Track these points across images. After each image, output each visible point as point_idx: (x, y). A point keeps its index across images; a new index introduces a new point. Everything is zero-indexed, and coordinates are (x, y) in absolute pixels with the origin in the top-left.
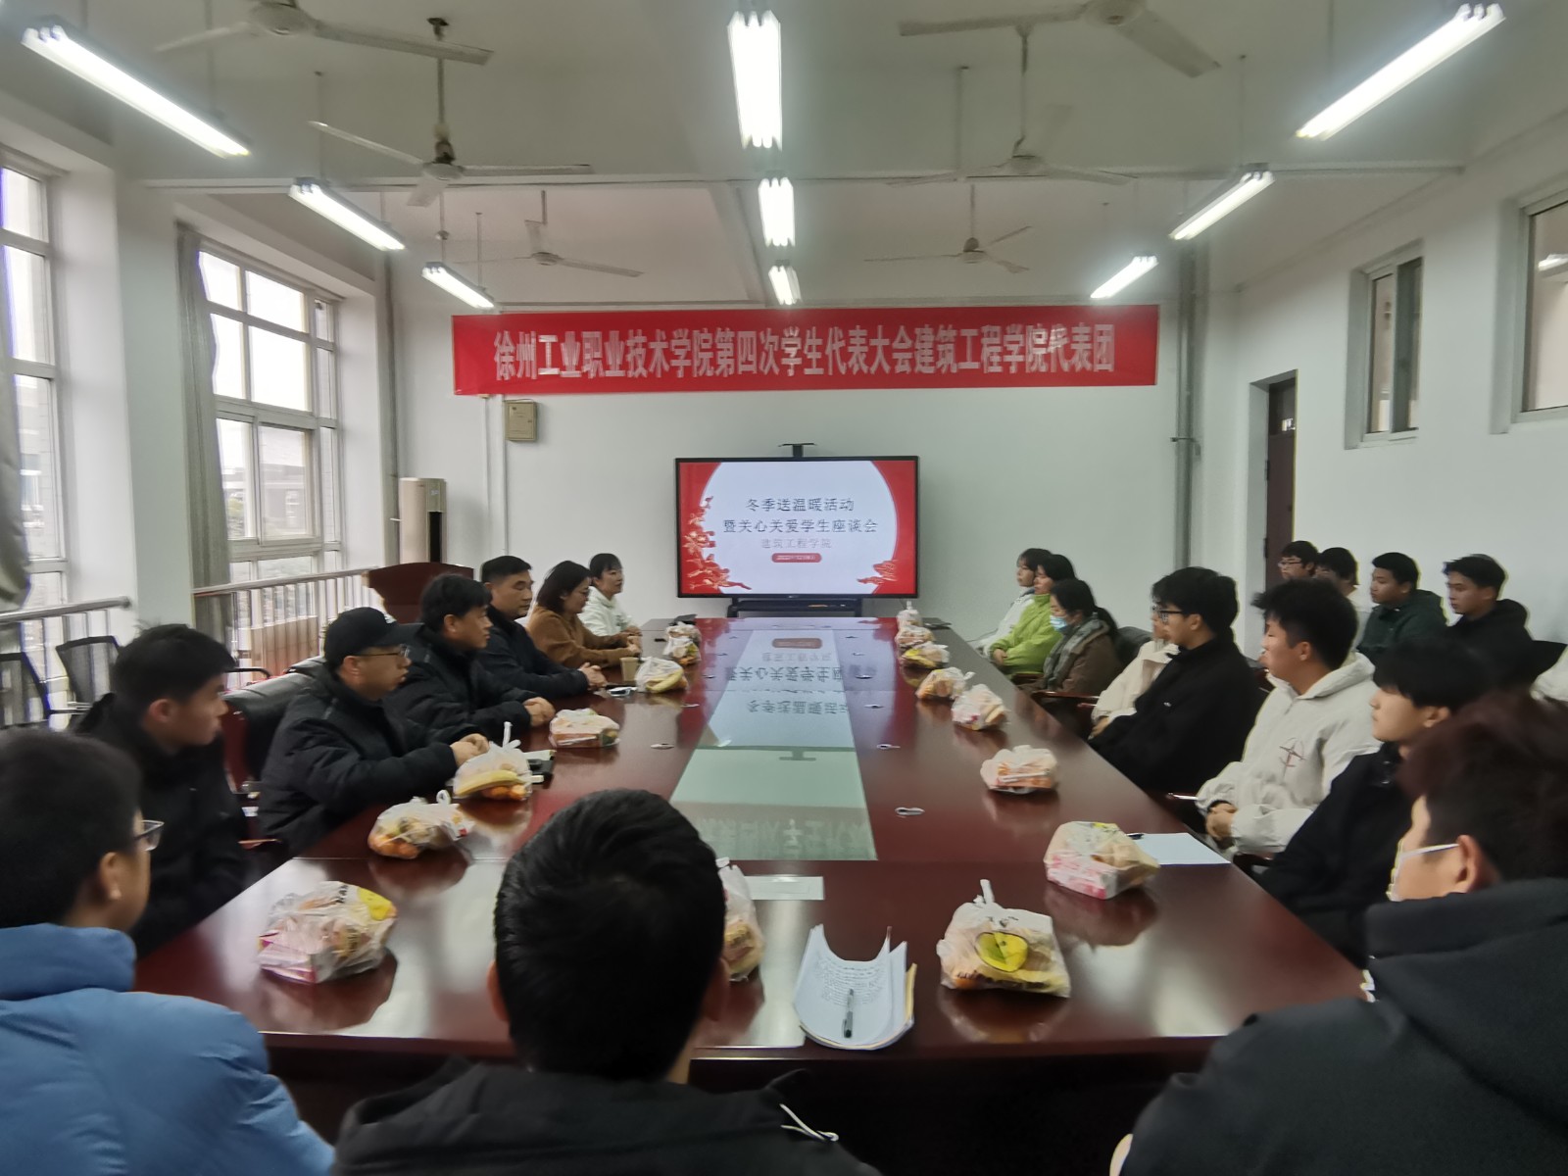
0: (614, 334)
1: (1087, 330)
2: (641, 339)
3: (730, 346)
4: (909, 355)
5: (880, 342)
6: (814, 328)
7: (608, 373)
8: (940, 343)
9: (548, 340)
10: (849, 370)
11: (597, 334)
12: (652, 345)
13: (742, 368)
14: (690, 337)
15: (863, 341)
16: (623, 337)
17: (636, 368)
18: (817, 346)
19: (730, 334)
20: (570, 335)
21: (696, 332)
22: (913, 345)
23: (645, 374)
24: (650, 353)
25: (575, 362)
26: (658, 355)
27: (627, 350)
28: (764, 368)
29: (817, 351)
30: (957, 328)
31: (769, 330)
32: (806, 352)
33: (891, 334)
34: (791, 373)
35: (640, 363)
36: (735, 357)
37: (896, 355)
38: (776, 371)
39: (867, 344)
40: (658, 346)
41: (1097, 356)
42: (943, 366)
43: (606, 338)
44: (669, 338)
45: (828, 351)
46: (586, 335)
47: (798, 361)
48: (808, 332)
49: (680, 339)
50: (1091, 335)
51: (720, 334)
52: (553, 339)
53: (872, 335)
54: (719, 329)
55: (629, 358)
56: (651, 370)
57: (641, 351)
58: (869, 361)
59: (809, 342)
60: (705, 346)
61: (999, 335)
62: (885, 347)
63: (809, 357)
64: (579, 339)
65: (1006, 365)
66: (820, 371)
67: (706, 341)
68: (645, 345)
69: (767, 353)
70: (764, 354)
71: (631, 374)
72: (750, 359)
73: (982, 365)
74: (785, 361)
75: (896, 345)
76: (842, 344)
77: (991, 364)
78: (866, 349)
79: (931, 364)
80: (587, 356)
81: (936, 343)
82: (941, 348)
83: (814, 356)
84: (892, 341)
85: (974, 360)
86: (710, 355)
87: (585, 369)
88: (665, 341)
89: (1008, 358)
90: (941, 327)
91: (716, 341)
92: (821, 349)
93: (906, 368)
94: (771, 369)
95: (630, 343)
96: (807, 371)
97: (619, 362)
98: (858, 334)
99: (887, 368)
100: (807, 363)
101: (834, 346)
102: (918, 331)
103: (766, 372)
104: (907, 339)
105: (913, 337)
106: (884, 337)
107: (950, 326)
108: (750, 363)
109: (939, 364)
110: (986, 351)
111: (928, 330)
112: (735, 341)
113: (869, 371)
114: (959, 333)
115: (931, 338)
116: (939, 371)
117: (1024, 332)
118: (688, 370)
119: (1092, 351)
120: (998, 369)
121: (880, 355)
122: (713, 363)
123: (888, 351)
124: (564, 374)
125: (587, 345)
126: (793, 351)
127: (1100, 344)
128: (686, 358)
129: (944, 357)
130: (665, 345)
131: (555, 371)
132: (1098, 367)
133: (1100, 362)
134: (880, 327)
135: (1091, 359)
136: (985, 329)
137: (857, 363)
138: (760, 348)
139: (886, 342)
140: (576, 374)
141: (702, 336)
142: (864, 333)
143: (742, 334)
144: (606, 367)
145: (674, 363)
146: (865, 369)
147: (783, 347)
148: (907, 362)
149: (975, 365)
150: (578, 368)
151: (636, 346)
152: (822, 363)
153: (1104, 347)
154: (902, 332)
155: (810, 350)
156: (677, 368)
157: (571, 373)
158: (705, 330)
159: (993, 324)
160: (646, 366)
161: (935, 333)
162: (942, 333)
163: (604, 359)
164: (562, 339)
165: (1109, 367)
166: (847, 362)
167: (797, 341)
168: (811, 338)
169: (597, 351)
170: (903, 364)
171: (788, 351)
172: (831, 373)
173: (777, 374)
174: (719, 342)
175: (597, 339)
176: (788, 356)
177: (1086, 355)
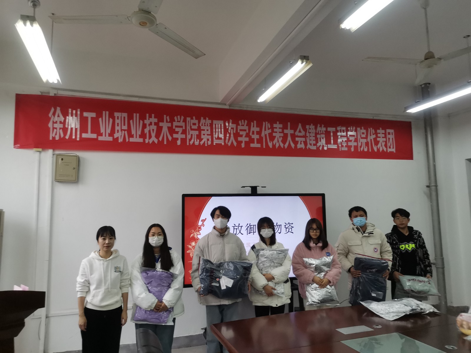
0: (136, 116)
1: (383, 131)
2: (154, 120)
3: (209, 128)
4: (303, 139)
5: (289, 131)
6: (255, 122)
7: (132, 140)
8: (318, 134)
9: (90, 115)
10: (274, 146)
11: (125, 115)
12: (161, 124)
13: (216, 142)
14: (185, 121)
15: (281, 130)
16: (143, 118)
17: (150, 137)
18: (257, 132)
19: (209, 121)
20: (106, 114)
21: (188, 119)
22: (306, 134)
23: (156, 141)
24: (159, 130)
25: (109, 131)
26: (165, 130)
27: (144, 126)
28: (228, 142)
29: (257, 134)
30: (326, 127)
31: (231, 121)
32: (251, 134)
33: (294, 128)
34: (243, 145)
35: (153, 135)
36: (212, 135)
37: (297, 139)
38: (235, 144)
39: (283, 132)
40: (165, 125)
41: (388, 145)
42: (320, 146)
43: (130, 118)
44: (172, 121)
45: (263, 135)
46: (116, 114)
47: (247, 139)
48: (252, 123)
49: (178, 122)
50: (385, 134)
51: (202, 121)
52: (94, 115)
53: (285, 127)
54: (202, 118)
55: (146, 131)
56: (160, 139)
57: (154, 127)
58: (284, 141)
59: (252, 129)
60: (193, 127)
61: (345, 131)
62: (291, 134)
63: (253, 137)
64: (112, 116)
65: (349, 147)
66: (259, 146)
67: (194, 124)
68: (156, 124)
69: (230, 134)
70: (228, 135)
71: (147, 141)
72: (220, 137)
73: (338, 146)
74: (240, 139)
75: (297, 133)
76: (270, 131)
77: (342, 146)
78: (282, 135)
79: (314, 145)
80: (117, 128)
81: (316, 134)
82: (318, 136)
83: (256, 137)
84: (295, 131)
85: (334, 144)
86: (197, 133)
87: (116, 136)
88: (169, 122)
89: (350, 144)
90: (319, 125)
91: (201, 125)
92: (259, 133)
93: (303, 146)
94: (232, 142)
95: (147, 122)
96: (252, 145)
97: (139, 133)
98: (278, 126)
99: (293, 145)
100: (252, 141)
101: (266, 132)
102: (307, 127)
103: (229, 144)
104: (302, 130)
105: (305, 130)
106: (291, 129)
107: (323, 126)
108: (221, 139)
109: (318, 144)
110: (340, 140)
111: (312, 127)
112: (211, 125)
113: (284, 147)
114: (327, 129)
115: (314, 131)
116: (318, 148)
117: (356, 131)
118: (184, 141)
119: (386, 142)
120: (346, 149)
121: (289, 138)
122: (199, 137)
123: (293, 136)
124: (100, 138)
125: (117, 121)
126: (244, 133)
127: (389, 139)
128: (182, 133)
129: (320, 141)
130: (169, 125)
131: (94, 136)
132: (389, 150)
133: (390, 148)
134: (289, 123)
135: (386, 146)
136: (339, 128)
137: (278, 142)
138: (226, 131)
139: (292, 132)
140: (110, 139)
141: (192, 121)
142: (281, 126)
143: (215, 122)
144: (131, 135)
145: (175, 136)
146: (282, 145)
147: (239, 131)
148: (302, 143)
149: (335, 147)
150: (111, 134)
151: (151, 124)
152: (260, 141)
153: (391, 140)
154: (300, 126)
155: (253, 133)
156: (177, 139)
157: (105, 138)
158: (194, 117)
159: (343, 126)
160: (157, 136)
161: (316, 128)
162: (319, 129)
163: (129, 130)
164: (99, 115)
165: (394, 150)
166: (273, 141)
167: (246, 128)
168: (254, 127)
169: (124, 125)
170: (301, 144)
171: (241, 133)
172: (264, 147)
173: (235, 146)
174: (202, 125)
175: (124, 118)
176: (241, 136)
177: (384, 144)
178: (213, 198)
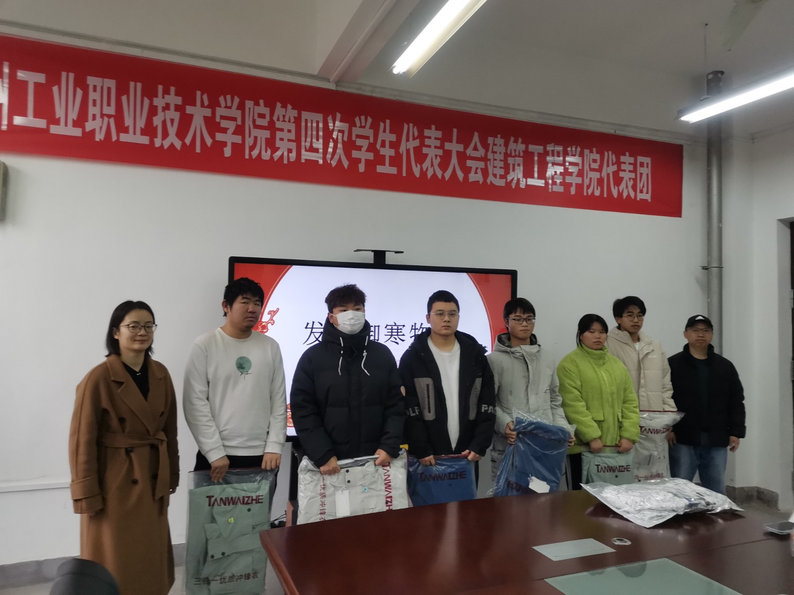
0: (136, 88)
1: (632, 160)
2: (174, 99)
3: (293, 127)
4: (481, 165)
5: (454, 147)
6: (388, 122)
7: (124, 138)
8: (511, 156)
9: (31, 78)
10: (423, 173)
11: (111, 83)
12: (189, 110)
13: (306, 155)
14: (241, 107)
15: (438, 143)
16: (149, 93)
17: (165, 135)
18: (390, 142)
19: (292, 113)
20: (68, 78)
21: (249, 104)
22: (486, 154)
23: (178, 144)
24: (185, 122)
25: (73, 115)
26: (198, 123)
27: (153, 111)
28: (331, 159)
29: (390, 147)
30: (526, 142)
31: (338, 116)
32: (378, 146)
33: (465, 140)
34: (362, 168)
35: (172, 130)
36: (298, 141)
37: (469, 163)
38: (346, 163)
39: (442, 147)
40: (198, 113)
41: (639, 186)
42: (513, 180)
43: (122, 90)
44: (213, 104)
45: (403, 149)
46: (91, 81)
47: (370, 156)
48: (382, 125)
49: (228, 107)
50: (635, 165)
51: (279, 110)
52: (41, 78)
53: (447, 138)
54: (279, 105)
55: (157, 121)
56: (188, 141)
57: (176, 116)
58: (444, 166)
59: (381, 136)
60: (260, 122)
61: (561, 154)
62: (458, 153)
63: (381, 153)
64: (81, 83)
65: (567, 186)
66: (393, 171)
67: (262, 116)
68: (178, 108)
69: (336, 142)
70: (331, 145)
71: (158, 142)
72: (315, 146)
73: (547, 183)
74: (355, 154)
75: (470, 152)
76: (417, 143)
77: (554, 183)
78: (440, 152)
79: (502, 177)
80: (92, 110)
81: (507, 155)
82: (510, 161)
83: (388, 152)
84: (466, 148)
85: (539, 178)
86: (267, 134)
87: (89, 126)
88: (208, 107)
89: (568, 179)
90: (512, 139)
91: (275, 118)
92: (395, 145)
93: (479, 177)
94: (340, 160)
95: (159, 102)
96: (380, 169)
97: (141, 123)
98: (433, 133)
99: (460, 175)
100: (380, 159)
101: (408, 145)
102: (490, 140)
103: (334, 163)
104: (479, 146)
105: (486, 146)
106: (458, 142)
107: (520, 140)
108: (316, 151)
109: (509, 178)
110: (550, 172)
111: (500, 141)
112: (297, 121)
113: (443, 176)
114: (527, 148)
115: (503, 150)
116: (509, 184)
117: (582, 155)
118: (238, 149)
119: (635, 180)
120: (561, 189)
121: (454, 160)
122: (271, 144)
123: (462, 157)
124: (54, 130)
125: (92, 96)
126: (364, 143)
127: (641, 174)
128: (235, 133)
129: (514, 170)
130: (208, 112)
131: (41, 123)
132: (640, 196)
133: (641, 192)
134: (455, 131)
135: (634, 187)
136: (550, 148)
137: (431, 167)
138: (328, 135)
139: (460, 147)
140: (77, 132)
141: (256, 109)
142: (439, 134)
143: (305, 115)
144: (122, 128)
145: (219, 137)
146: (439, 173)
147: (354, 138)
148: (479, 171)
149: (541, 183)
150: (80, 122)
151: (167, 107)
152: (396, 161)
153: (644, 177)
154: (476, 138)
155: (383, 144)
156: (224, 144)
157: (65, 129)
158: (261, 102)
159: (557, 143)
160: (181, 134)
161: (506, 145)
162: (512, 146)
163: (119, 117)
164: (54, 79)
165: (647, 197)
166: (421, 164)
167: (369, 132)
168: (384, 131)
169: (109, 104)
170: (476, 173)
171: (359, 142)
172: (404, 174)
173: (346, 167)
174: (278, 120)
175: (109, 89)
176: (359, 148)
177: (631, 183)
178: (294, 268)
